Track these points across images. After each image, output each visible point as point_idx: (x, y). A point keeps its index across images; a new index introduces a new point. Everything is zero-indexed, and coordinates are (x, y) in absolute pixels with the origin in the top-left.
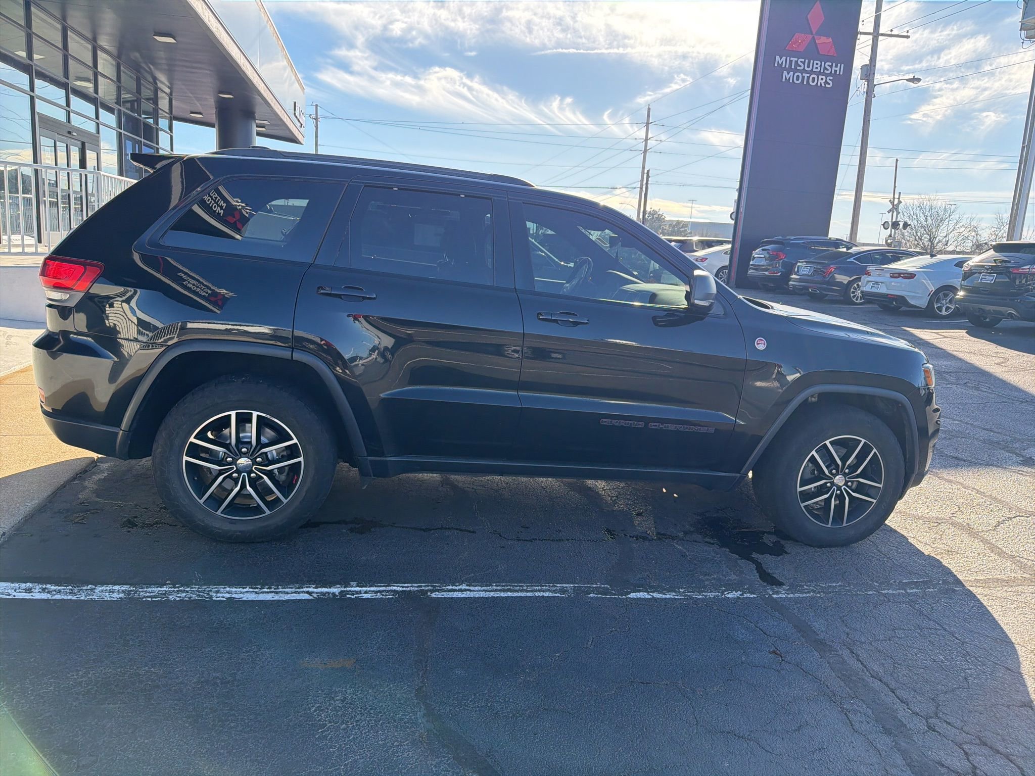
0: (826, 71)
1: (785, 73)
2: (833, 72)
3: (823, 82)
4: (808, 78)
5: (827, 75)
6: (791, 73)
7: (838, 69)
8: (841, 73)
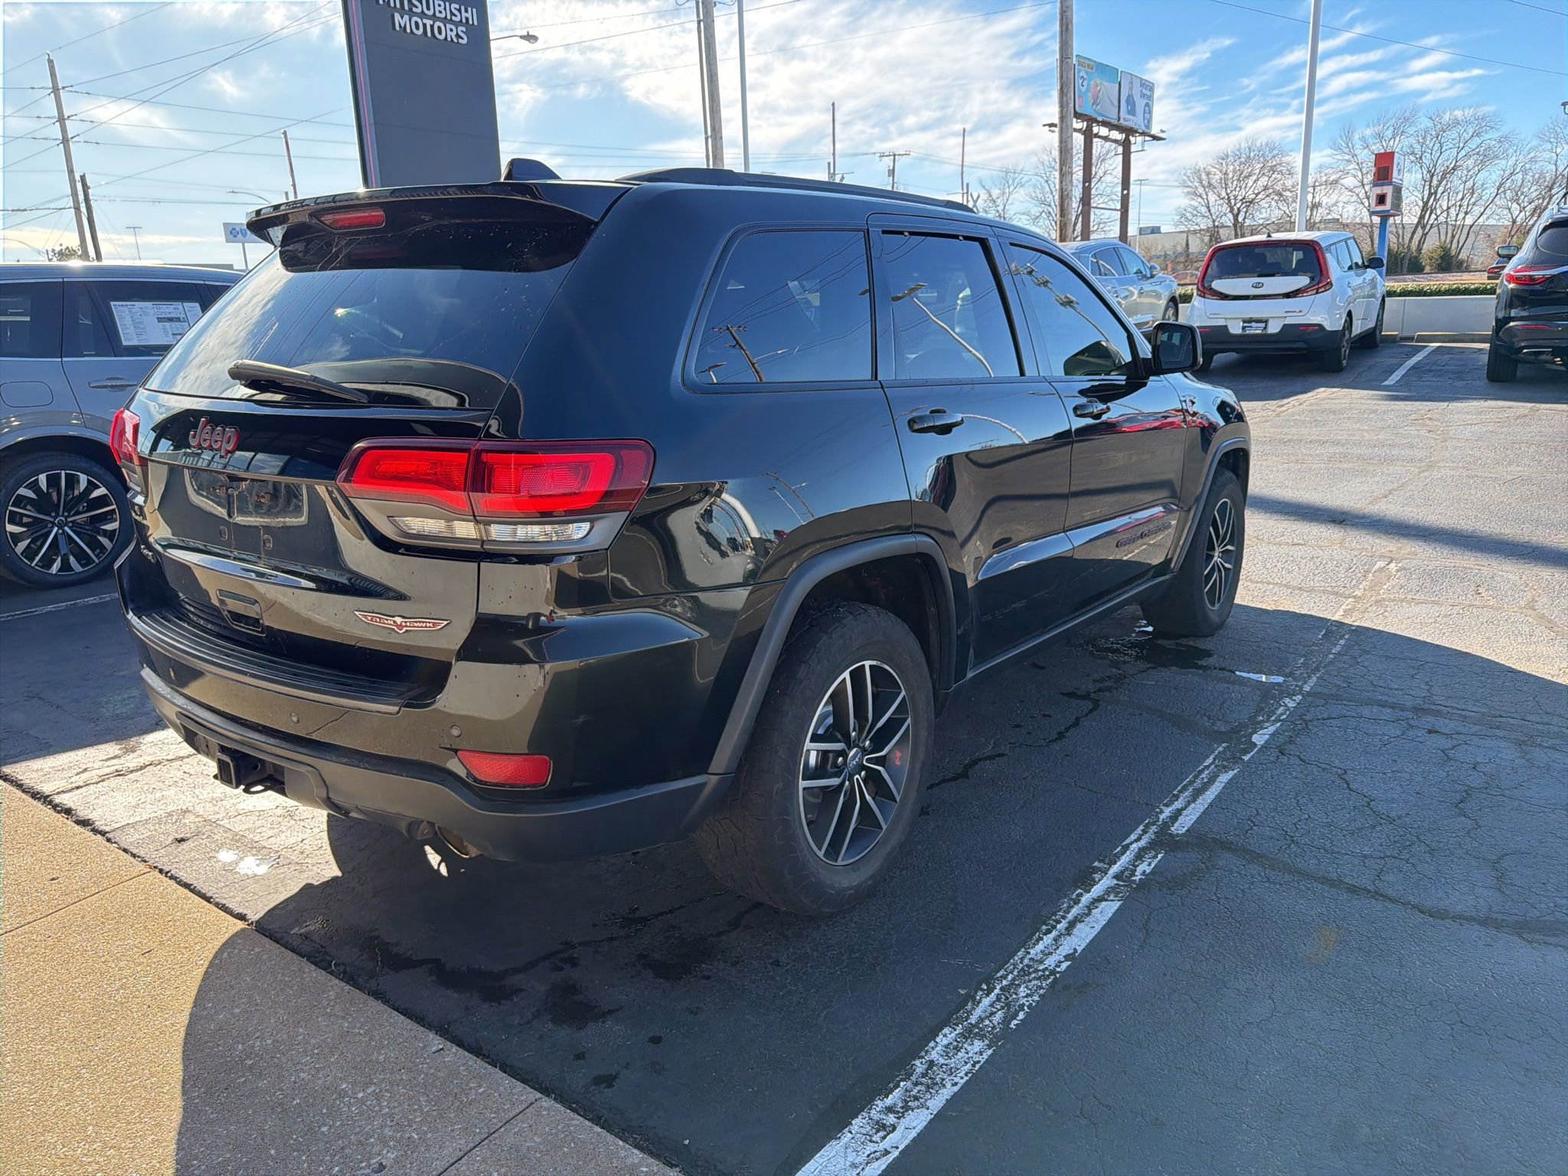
0: (454, 18)
1: (397, 16)
2: (464, 21)
3: (454, 34)
4: (432, 27)
5: (457, 24)
6: (406, 17)
7: (469, 15)
8: (476, 23)
